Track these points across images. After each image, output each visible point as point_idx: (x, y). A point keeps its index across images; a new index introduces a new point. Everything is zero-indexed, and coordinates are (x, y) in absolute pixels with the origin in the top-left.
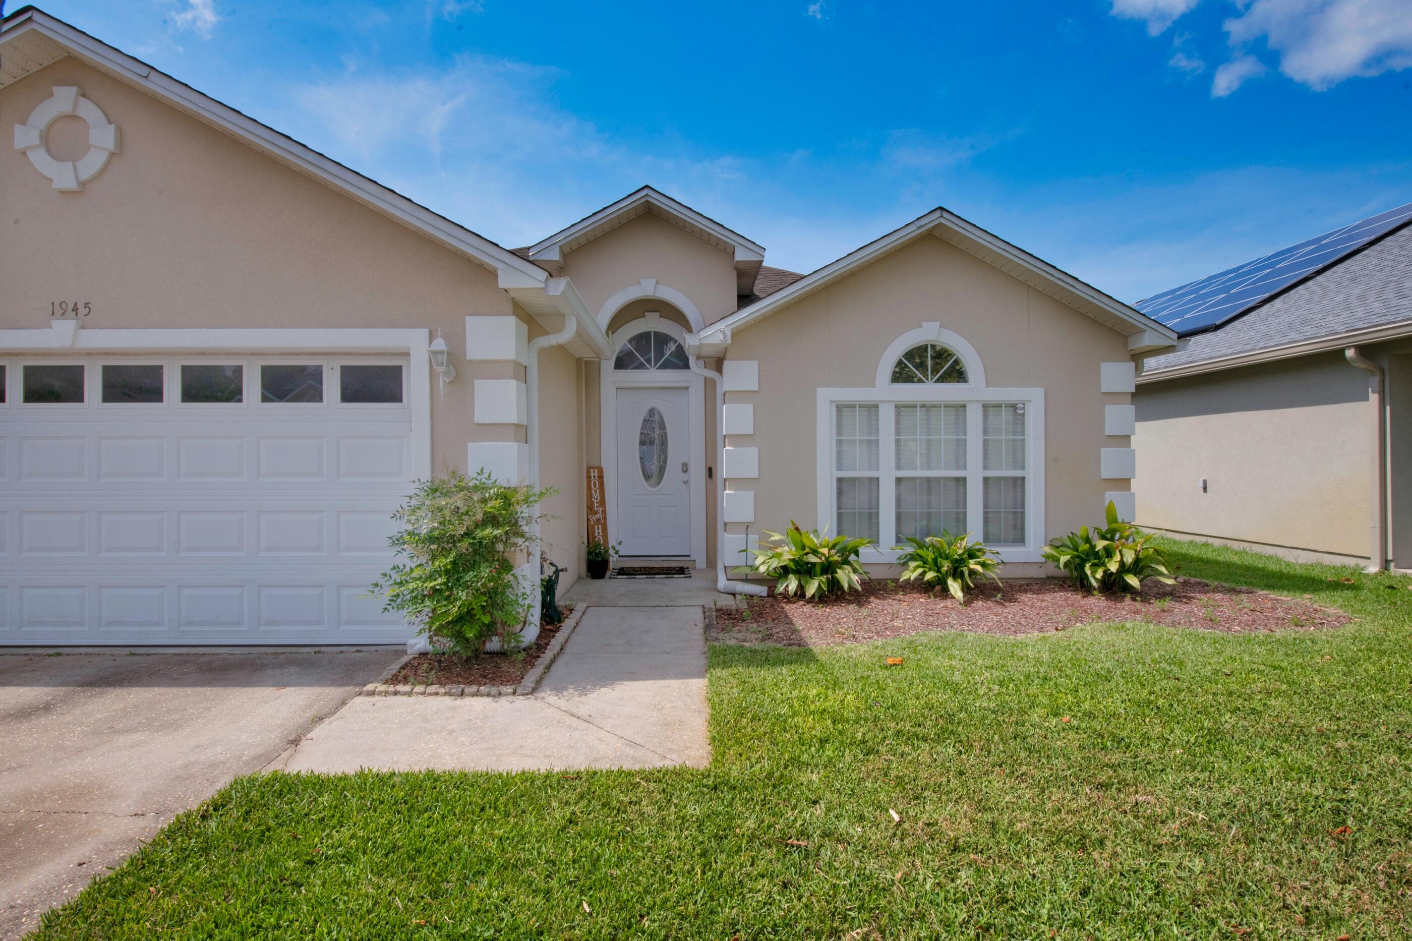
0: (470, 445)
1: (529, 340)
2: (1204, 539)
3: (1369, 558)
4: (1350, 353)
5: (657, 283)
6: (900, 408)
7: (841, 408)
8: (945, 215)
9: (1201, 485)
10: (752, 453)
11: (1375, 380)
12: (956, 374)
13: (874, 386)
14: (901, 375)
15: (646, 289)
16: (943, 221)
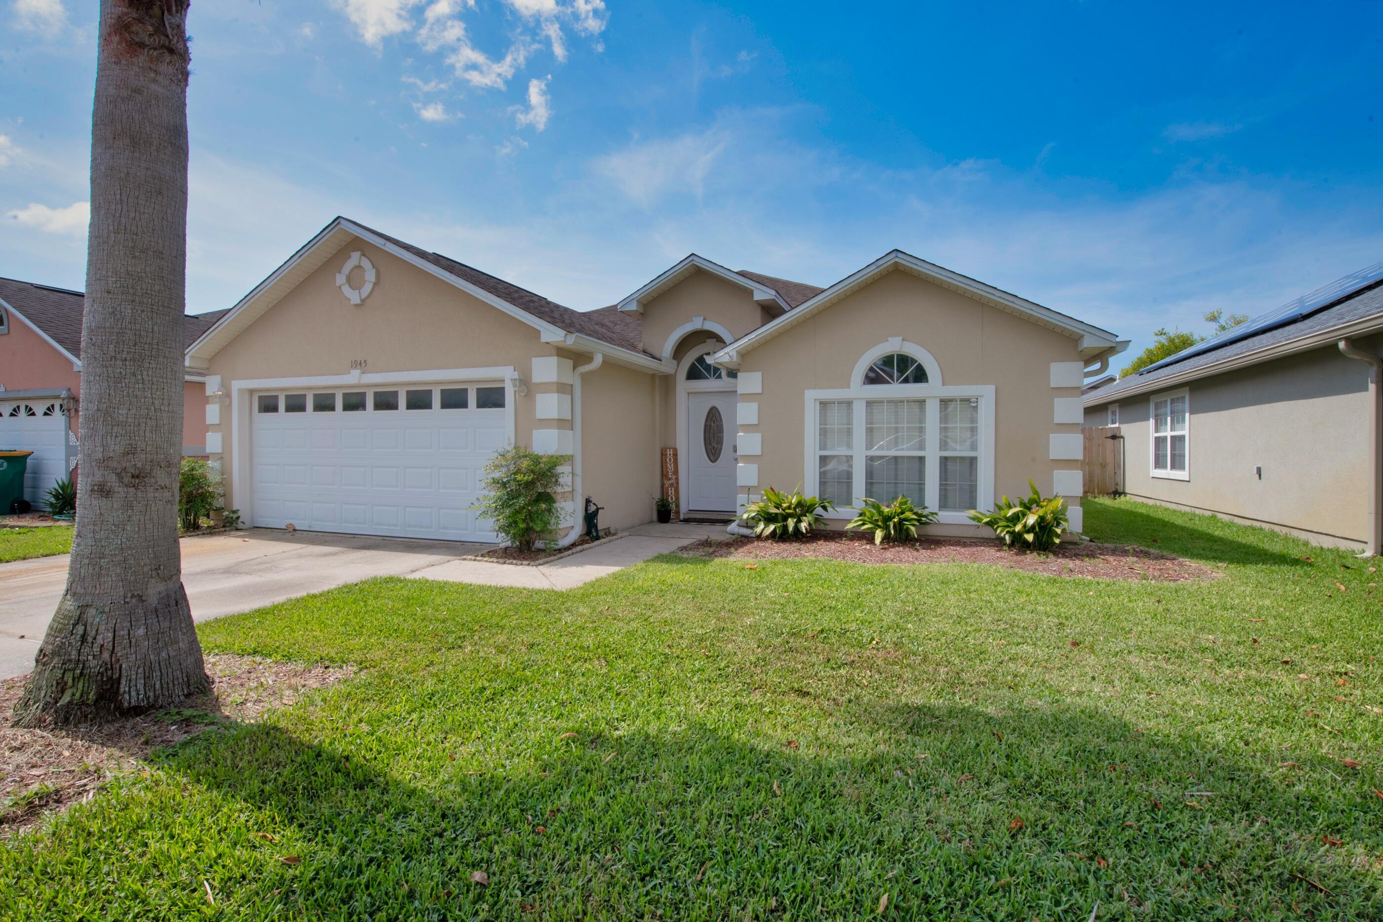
0: (534, 431)
1: (574, 369)
2: (1248, 523)
3: (1366, 543)
4: (1342, 345)
5: (704, 319)
6: (870, 404)
7: (824, 405)
8: (900, 255)
9: (1255, 472)
10: (757, 438)
11: (1373, 370)
12: (920, 376)
13: (849, 387)
14: (873, 378)
15: (696, 324)
16: (897, 260)
